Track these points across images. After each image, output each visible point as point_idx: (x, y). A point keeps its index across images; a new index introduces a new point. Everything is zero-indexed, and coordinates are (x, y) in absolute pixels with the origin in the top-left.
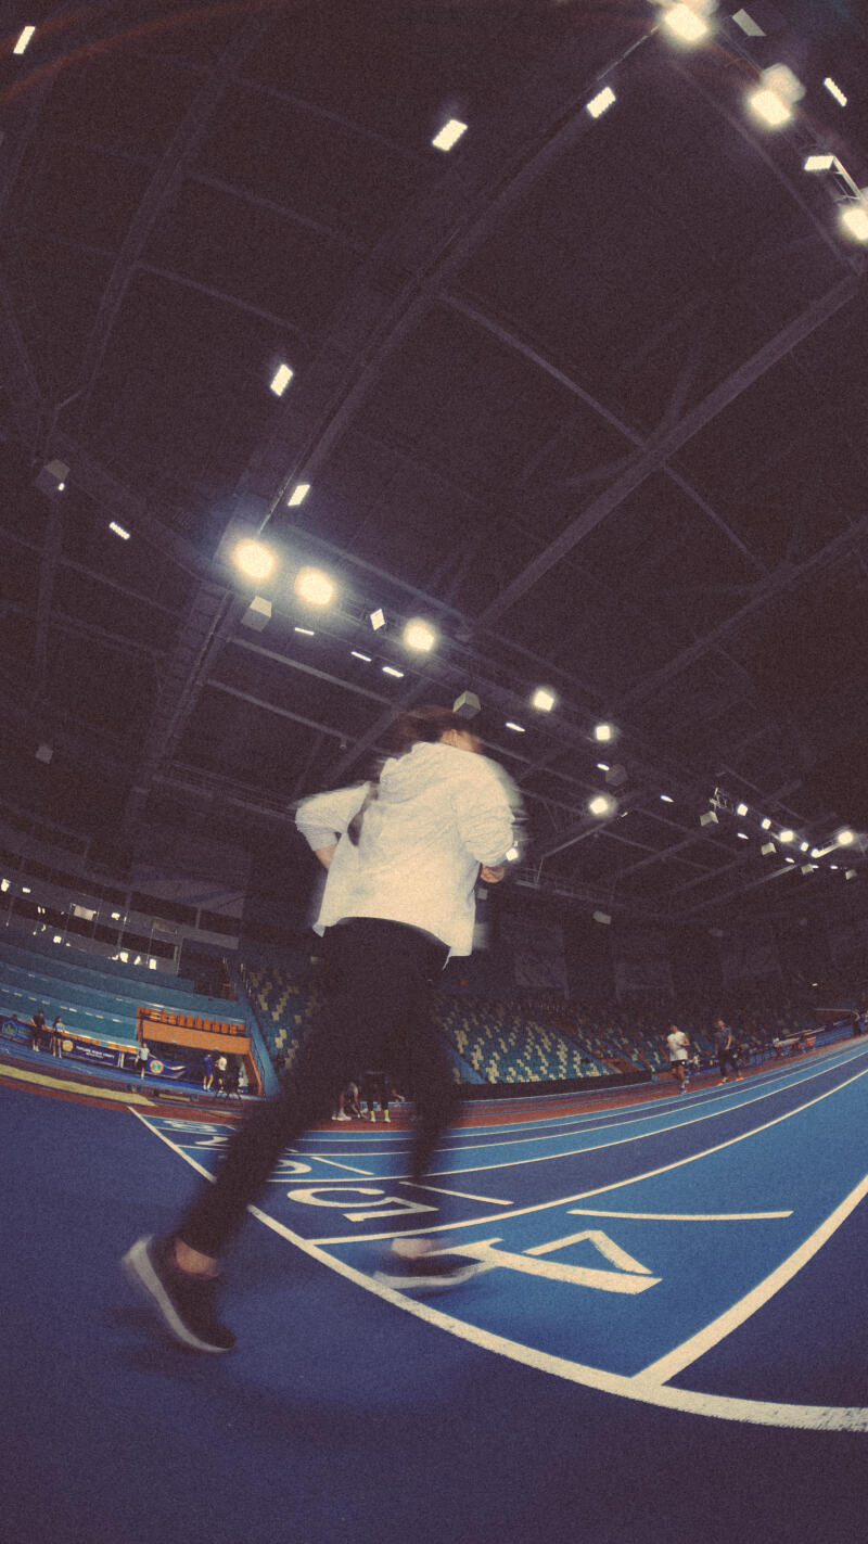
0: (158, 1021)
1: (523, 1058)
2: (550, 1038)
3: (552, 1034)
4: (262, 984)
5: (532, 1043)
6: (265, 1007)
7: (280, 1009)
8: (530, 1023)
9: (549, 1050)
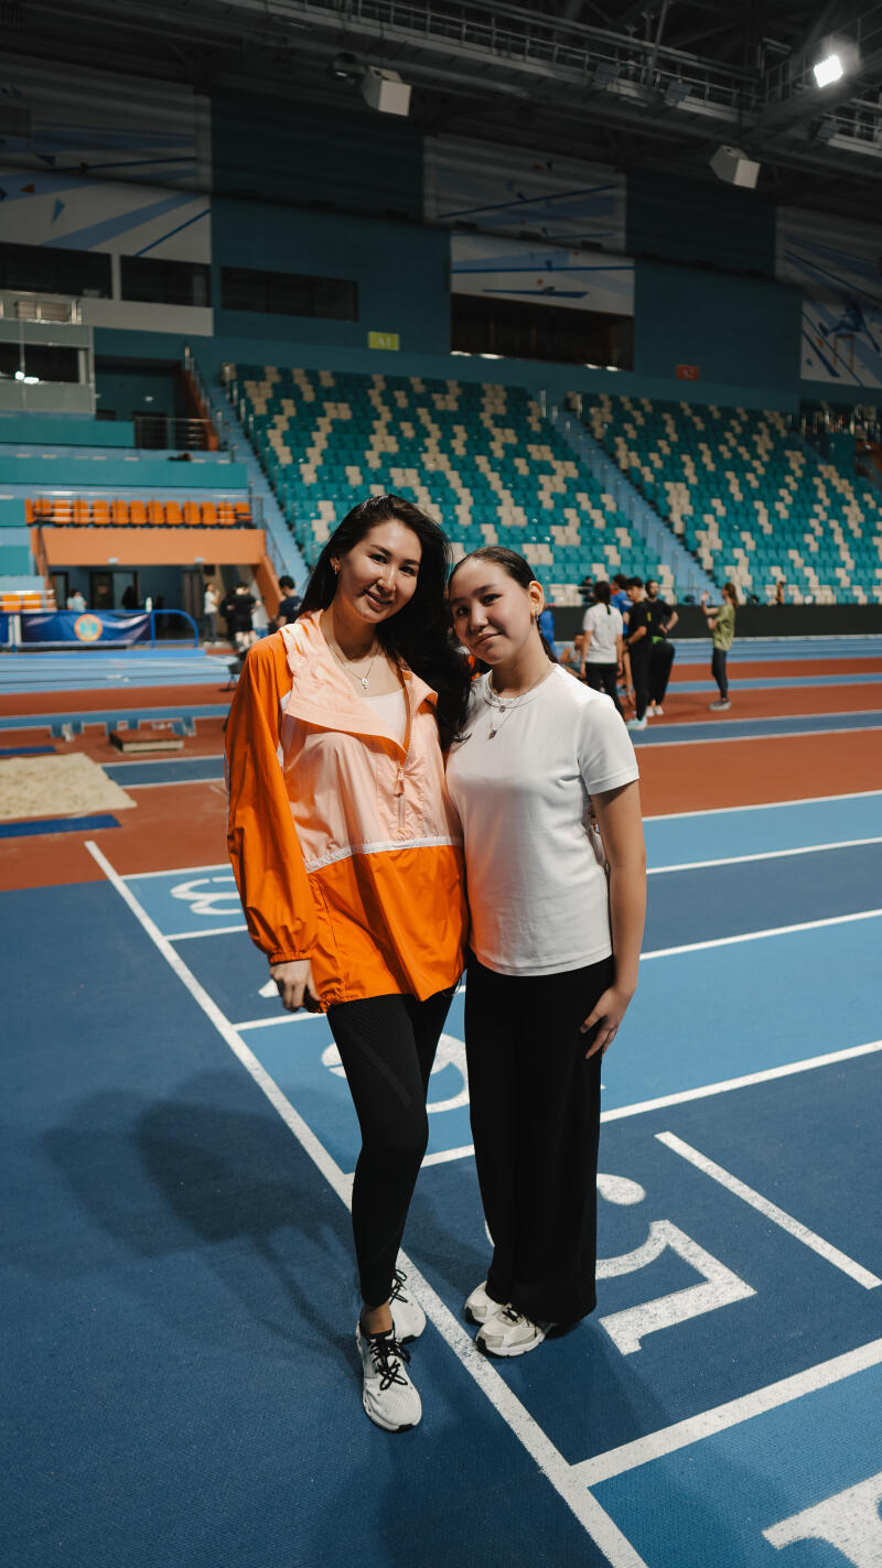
0: (68, 525)
1: (802, 548)
2: (863, 506)
3: (867, 497)
4: (274, 407)
5: (823, 516)
6: (285, 456)
7: (315, 455)
8: (821, 468)
9: (858, 533)
